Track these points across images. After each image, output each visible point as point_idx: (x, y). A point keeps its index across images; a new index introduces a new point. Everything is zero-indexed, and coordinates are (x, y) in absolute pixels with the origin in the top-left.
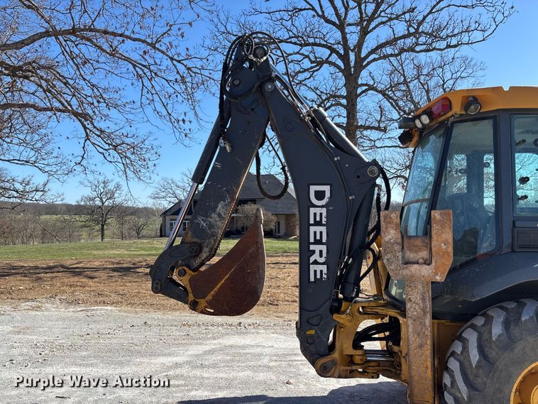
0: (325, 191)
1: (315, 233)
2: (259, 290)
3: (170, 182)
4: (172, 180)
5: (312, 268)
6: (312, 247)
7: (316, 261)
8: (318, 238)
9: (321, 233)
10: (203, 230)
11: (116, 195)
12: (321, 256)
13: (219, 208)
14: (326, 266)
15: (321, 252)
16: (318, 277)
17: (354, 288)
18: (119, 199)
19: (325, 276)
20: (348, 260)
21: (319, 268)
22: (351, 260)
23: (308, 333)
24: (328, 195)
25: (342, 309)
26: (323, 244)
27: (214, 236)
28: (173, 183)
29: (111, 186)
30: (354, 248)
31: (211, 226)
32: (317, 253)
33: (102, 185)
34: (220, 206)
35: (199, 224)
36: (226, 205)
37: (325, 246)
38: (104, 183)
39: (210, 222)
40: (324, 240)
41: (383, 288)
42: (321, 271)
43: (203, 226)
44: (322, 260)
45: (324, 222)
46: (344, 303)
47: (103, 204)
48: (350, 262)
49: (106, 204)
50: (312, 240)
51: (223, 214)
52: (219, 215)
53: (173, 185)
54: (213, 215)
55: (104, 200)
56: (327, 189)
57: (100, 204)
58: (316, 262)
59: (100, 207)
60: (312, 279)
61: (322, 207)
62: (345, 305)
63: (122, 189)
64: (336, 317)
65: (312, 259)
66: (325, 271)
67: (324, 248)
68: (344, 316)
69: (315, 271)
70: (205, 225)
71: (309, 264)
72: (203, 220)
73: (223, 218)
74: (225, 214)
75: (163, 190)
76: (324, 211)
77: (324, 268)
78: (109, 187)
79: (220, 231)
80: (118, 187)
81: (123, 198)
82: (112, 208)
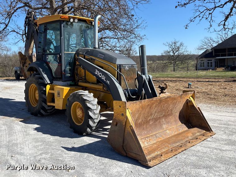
3: (209, 39)
4: (210, 38)
11: (180, 49)
18: (182, 51)
28: (211, 40)
29: (178, 45)
33: (174, 44)
47: (174, 54)
49: (176, 54)
53: (211, 41)
55: (175, 52)
59: (173, 56)
63: (184, 45)
75: (205, 44)
80: (181, 45)
81: (184, 50)
82: (178, 56)
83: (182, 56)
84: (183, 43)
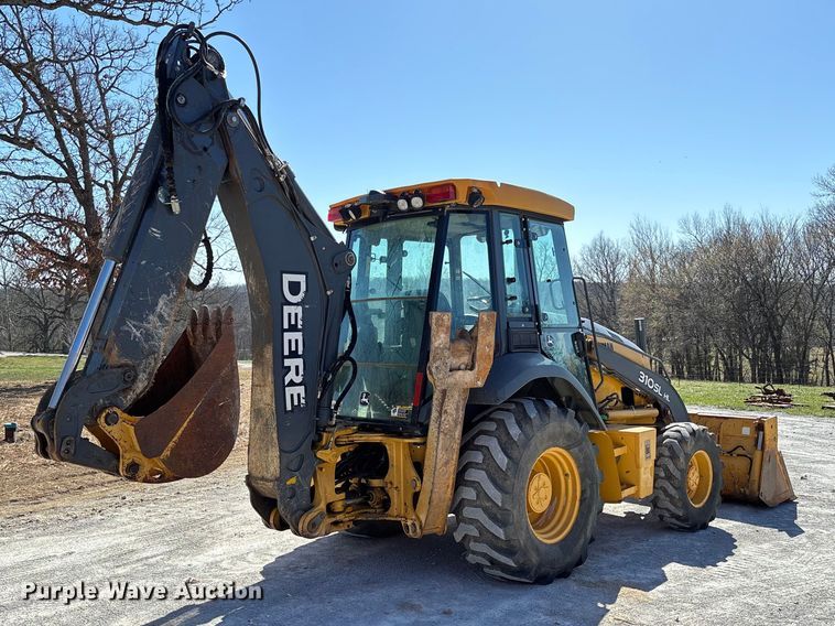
0: (299, 283)
1: (290, 342)
2: (234, 431)
5: (289, 391)
6: (287, 362)
7: (291, 380)
8: (293, 348)
9: (297, 341)
10: (136, 344)
12: (297, 373)
13: (160, 306)
14: (303, 387)
15: (297, 367)
16: (296, 403)
17: (330, 413)
19: (303, 401)
21: (295, 390)
22: (330, 376)
23: (288, 483)
24: (303, 287)
25: (324, 441)
26: (299, 357)
27: (154, 353)
31: (148, 336)
32: (293, 370)
34: (161, 302)
35: (128, 333)
36: (170, 301)
37: (301, 360)
39: (147, 330)
40: (300, 351)
42: (299, 395)
43: (135, 336)
44: (298, 379)
45: (300, 327)
48: (329, 379)
50: (286, 352)
51: (166, 315)
52: (161, 317)
54: (151, 317)
56: (301, 279)
60: (289, 408)
61: (297, 304)
64: (318, 453)
65: (287, 379)
66: (303, 395)
67: (299, 362)
68: (328, 451)
69: (292, 396)
70: (138, 334)
71: (284, 387)
72: (134, 326)
73: (167, 322)
74: (169, 316)
76: (299, 310)
77: (301, 390)
79: (162, 344)
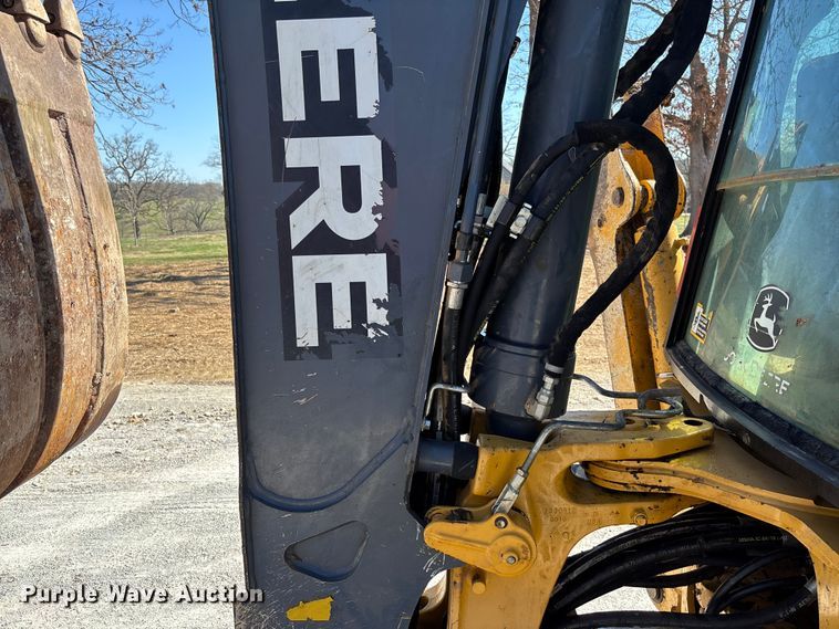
1: (310, 61)
5: (307, 272)
6: (299, 153)
7: (323, 228)
8: (330, 91)
9: (346, 58)
11: (149, 162)
12: (352, 201)
14: (381, 260)
15: (351, 176)
16: (342, 318)
17: (542, 372)
18: (155, 168)
20: (511, 214)
21: (342, 271)
22: (525, 213)
23: (297, 617)
25: (478, 486)
26: (360, 128)
29: (139, 147)
30: (549, 140)
32: (331, 183)
33: (124, 145)
37: (373, 142)
38: (126, 141)
40: (367, 103)
41: (659, 335)
42: (358, 291)
46: (484, 458)
47: (130, 178)
48: (517, 228)
49: (135, 178)
50: (294, 108)
55: (131, 172)
57: (124, 179)
58: (324, 241)
59: (125, 184)
62: (493, 465)
63: (159, 151)
64: (439, 534)
65: (301, 224)
66: (378, 288)
67: (365, 152)
68: (485, 530)
69: (324, 292)
71: (286, 254)
77: (373, 271)
78: (136, 150)
80: (150, 148)
81: (162, 167)
82: (145, 186)
83: (158, 185)
84: (155, 142)
